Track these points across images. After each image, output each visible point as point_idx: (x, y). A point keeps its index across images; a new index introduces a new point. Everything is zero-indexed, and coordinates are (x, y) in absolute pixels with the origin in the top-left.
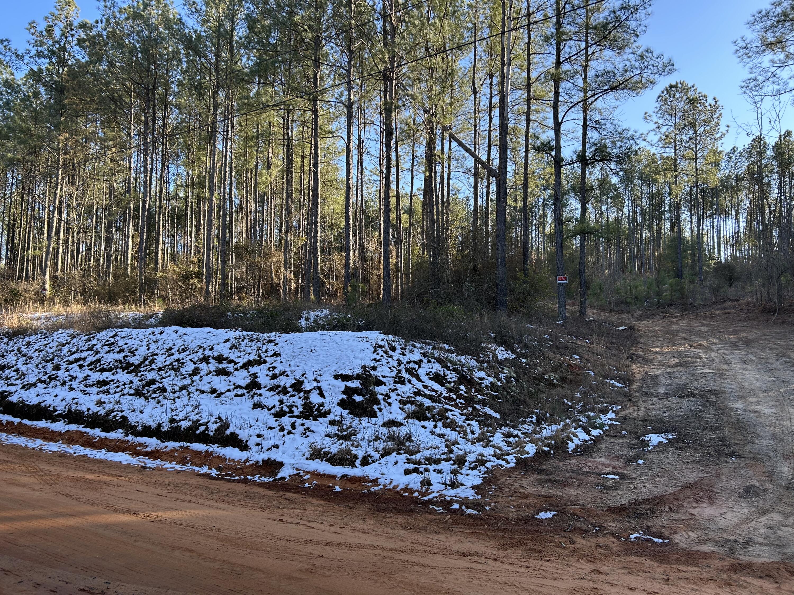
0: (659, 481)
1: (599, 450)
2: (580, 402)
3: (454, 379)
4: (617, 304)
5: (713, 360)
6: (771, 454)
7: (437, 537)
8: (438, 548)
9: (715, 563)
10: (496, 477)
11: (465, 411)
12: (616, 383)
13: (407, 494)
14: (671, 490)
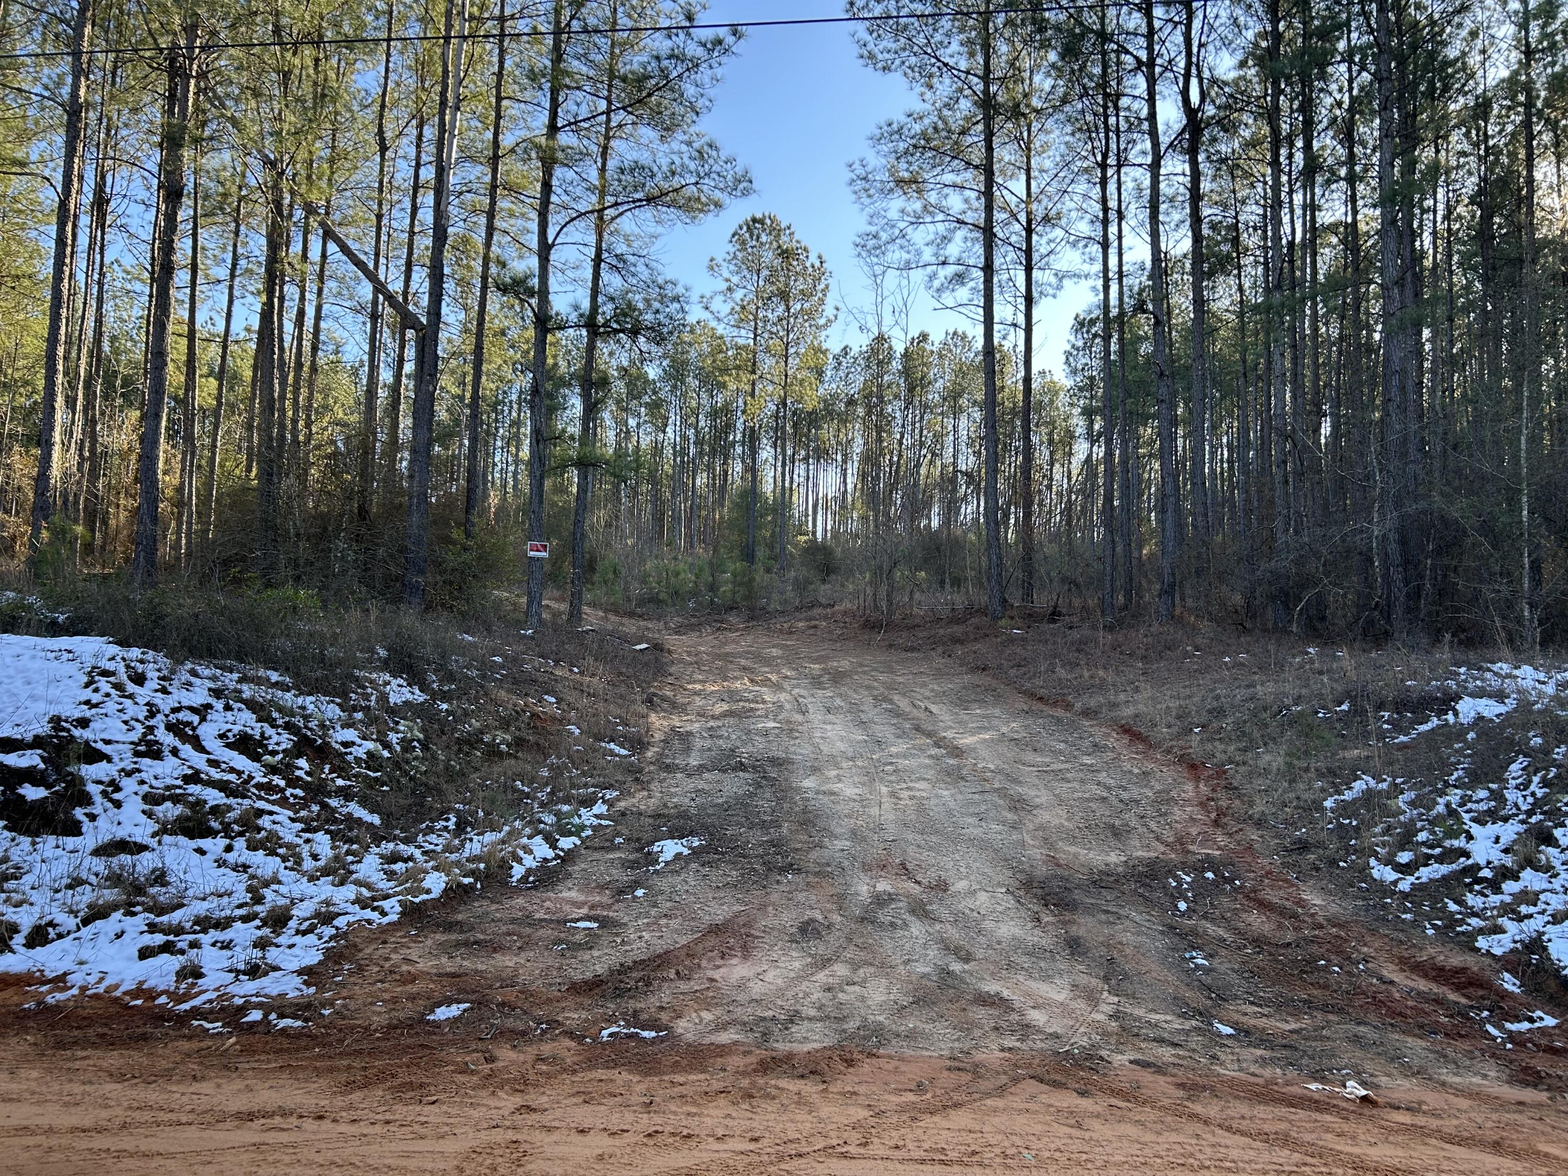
0: (667, 926)
1: (569, 875)
2: (547, 785)
3: (283, 746)
4: (642, 602)
5: (781, 707)
6: (846, 863)
7: (196, 1087)
8: (192, 1111)
9: (736, 1061)
10: (355, 946)
11: (303, 813)
12: (617, 749)
13: (139, 1002)
14: (683, 940)
